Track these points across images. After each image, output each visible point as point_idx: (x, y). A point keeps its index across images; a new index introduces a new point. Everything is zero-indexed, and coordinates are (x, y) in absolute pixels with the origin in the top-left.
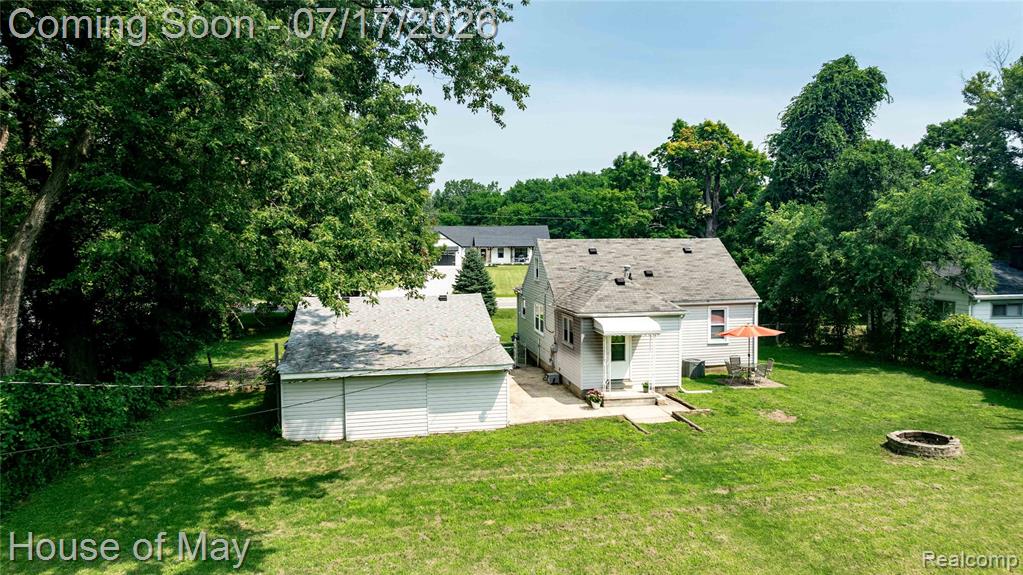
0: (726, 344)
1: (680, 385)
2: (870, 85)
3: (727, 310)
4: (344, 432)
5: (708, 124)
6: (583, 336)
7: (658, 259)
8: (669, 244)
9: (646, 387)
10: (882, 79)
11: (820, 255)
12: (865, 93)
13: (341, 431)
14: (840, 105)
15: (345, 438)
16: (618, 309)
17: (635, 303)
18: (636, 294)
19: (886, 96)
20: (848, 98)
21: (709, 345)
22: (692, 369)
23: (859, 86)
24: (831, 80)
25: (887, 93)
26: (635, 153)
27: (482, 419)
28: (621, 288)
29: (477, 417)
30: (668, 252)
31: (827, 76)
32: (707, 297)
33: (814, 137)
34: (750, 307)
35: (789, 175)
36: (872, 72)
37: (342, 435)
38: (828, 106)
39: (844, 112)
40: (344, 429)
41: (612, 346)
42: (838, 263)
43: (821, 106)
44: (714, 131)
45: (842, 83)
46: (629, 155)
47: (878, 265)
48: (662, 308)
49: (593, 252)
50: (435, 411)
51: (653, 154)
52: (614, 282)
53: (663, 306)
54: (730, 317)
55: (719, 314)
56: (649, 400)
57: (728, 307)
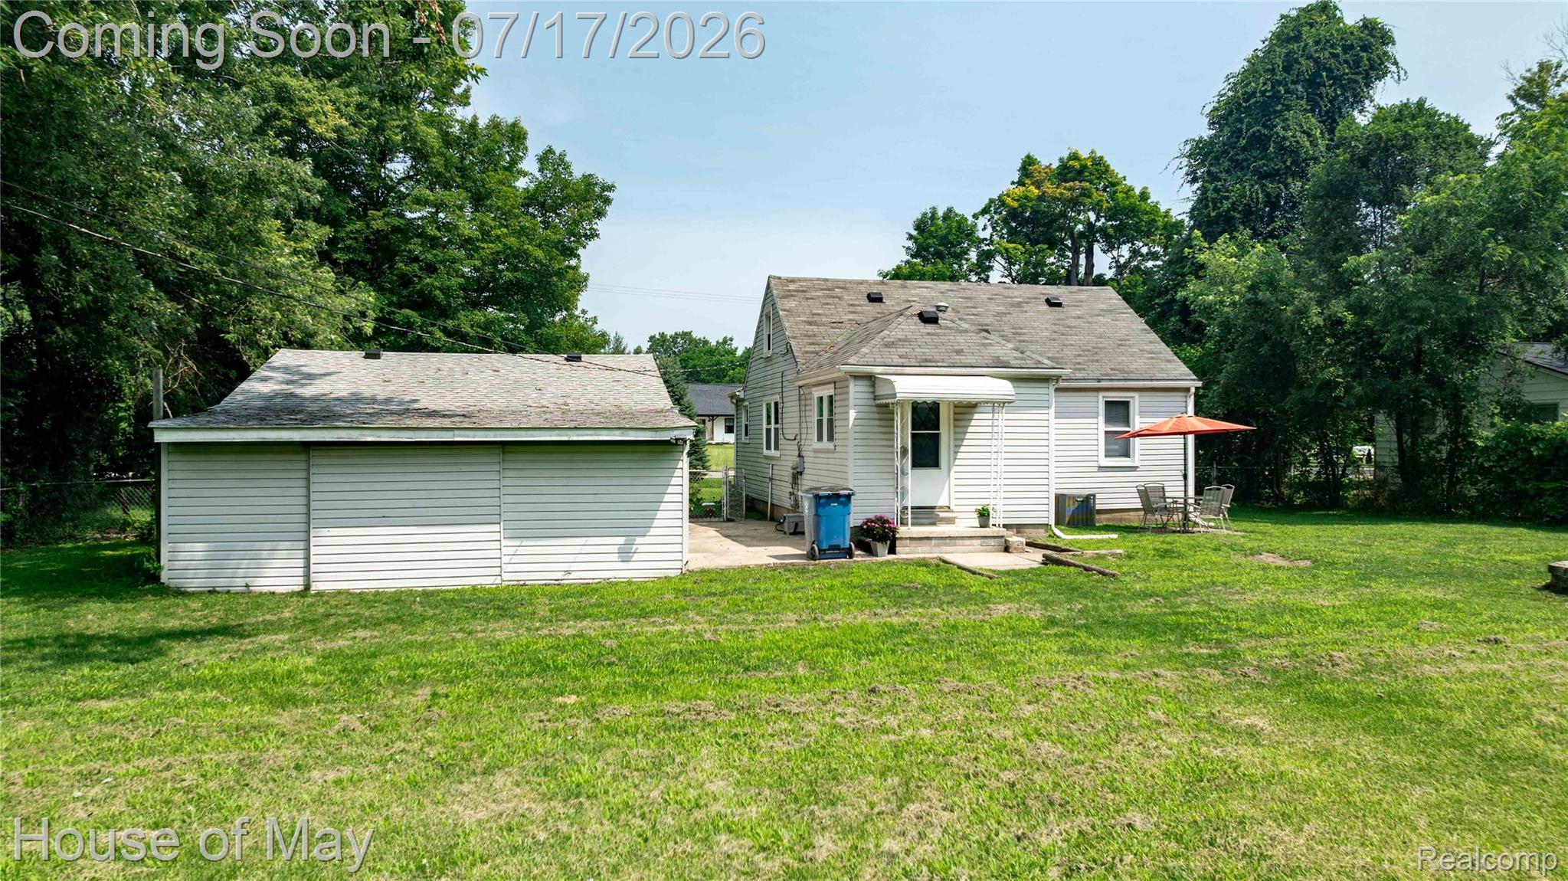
0: (1134, 468)
1: (1052, 522)
2: (1365, 48)
3: (1136, 402)
4: (307, 576)
5: (1074, 157)
6: (852, 414)
7: (998, 314)
8: (1016, 293)
9: (984, 515)
10: (1386, 38)
11: (1302, 312)
12: (1357, 63)
13: (301, 572)
14: (1313, 83)
15: (307, 587)
16: (925, 362)
17: (959, 352)
18: (961, 339)
19: (1393, 68)
20: (1329, 70)
21: (1101, 468)
22: (1070, 508)
23: (1347, 49)
24: (1297, 38)
25: (1396, 63)
26: (950, 210)
27: (625, 554)
28: (930, 328)
29: (615, 549)
30: (1019, 305)
31: (1290, 33)
32: (1097, 374)
33: (1271, 136)
34: (1178, 397)
35: (1226, 204)
36: (1369, 26)
37: (301, 581)
38: (1294, 82)
39: (1320, 95)
40: (307, 567)
41: (914, 436)
42: (1340, 322)
43: (1279, 83)
44: (1084, 167)
45: (1317, 43)
46: (940, 213)
47: (1424, 309)
49: (875, 300)
50: (522, 532)
51: (985, 211)
52: (916, 319)
54: (1142, 414)
55: (1118, 411)
56: (992, 542)
57: (1136, 395)
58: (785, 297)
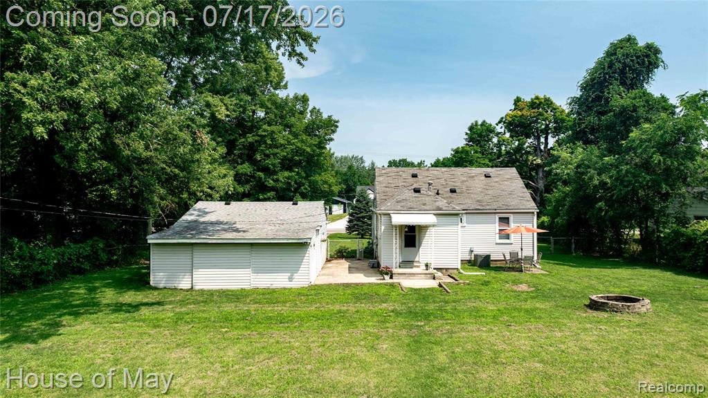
0: (511, 244)
1: (459, 267)
2: (648, 56)
3: (512, 217)
4: (192, 284)
5: (537, 98)
6: (383, 228)
7: (463, 181)
8: (474, 172)
9: (427, 265)
10: (657, 51)
11: (591, 179)
12: (644, 62)
13: (190, 282)
14: (622, 72)
15: (192, 288)
16: (410, 209)
17: (424, 204)
18: (427, 199)
19: (662, 64)
20: (629, 67)
21: (497, 244)
22: (479, 260)
23: (638, 57)
24: (615, 54)
25: (662, 62)
26: (484, 121)
27: (291, 279)
28: (417, 194)
29: (287, 277)
30: (473, 177)
31: (611, 53)
32: (495, 207)
33: (602, 97)
34: (530, 215)
35: (583, 126)
36: (649, 47)
37: (190, 285)
38: (613, 73)
39: (626, 78)
40: (192, 281)
41: (405, 235)
42: (606, 184)
43: (607, 73)
44: (541, 103)
45: (624, 56)
46: (480, 123)
47: (630, 181)
48: (444, 208)
49: (414, 176)
50: (256, 271)
51: (500, 122)
52: (413, 191)
53: (446, 207)
54: (514, 223)
55: (505, 221)
56: (429, 275)
57: (512, 215)
58: (380, 176)
